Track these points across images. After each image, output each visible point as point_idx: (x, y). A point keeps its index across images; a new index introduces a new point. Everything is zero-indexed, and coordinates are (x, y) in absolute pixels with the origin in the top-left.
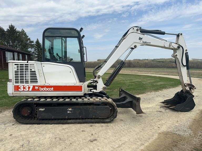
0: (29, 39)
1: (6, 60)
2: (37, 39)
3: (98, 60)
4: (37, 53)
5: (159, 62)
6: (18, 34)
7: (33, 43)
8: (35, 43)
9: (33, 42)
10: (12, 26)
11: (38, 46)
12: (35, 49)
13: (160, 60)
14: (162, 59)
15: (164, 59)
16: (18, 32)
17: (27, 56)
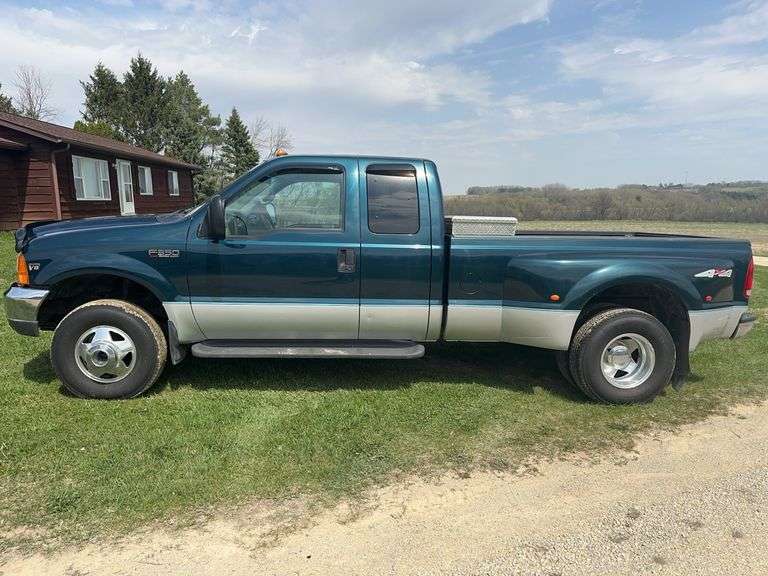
0: (205, 111)
1: (74, 191)
2: (234, 111)
3: (471, 192)
4: (232, 165)
5: (734, 196)
6: (164, 91)
7: (217, 128)
8: (224, 125)
9: (216, 122)
10: (141, 61)
11: (235, 139)
12: (224, 149)
13: (736, 190)
14: (749, 184)
15: (758, 184)
16: (162, 85)
17: (175, 174)
